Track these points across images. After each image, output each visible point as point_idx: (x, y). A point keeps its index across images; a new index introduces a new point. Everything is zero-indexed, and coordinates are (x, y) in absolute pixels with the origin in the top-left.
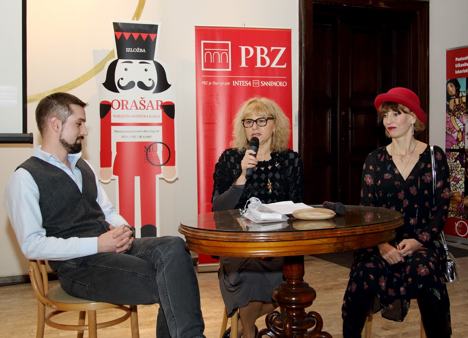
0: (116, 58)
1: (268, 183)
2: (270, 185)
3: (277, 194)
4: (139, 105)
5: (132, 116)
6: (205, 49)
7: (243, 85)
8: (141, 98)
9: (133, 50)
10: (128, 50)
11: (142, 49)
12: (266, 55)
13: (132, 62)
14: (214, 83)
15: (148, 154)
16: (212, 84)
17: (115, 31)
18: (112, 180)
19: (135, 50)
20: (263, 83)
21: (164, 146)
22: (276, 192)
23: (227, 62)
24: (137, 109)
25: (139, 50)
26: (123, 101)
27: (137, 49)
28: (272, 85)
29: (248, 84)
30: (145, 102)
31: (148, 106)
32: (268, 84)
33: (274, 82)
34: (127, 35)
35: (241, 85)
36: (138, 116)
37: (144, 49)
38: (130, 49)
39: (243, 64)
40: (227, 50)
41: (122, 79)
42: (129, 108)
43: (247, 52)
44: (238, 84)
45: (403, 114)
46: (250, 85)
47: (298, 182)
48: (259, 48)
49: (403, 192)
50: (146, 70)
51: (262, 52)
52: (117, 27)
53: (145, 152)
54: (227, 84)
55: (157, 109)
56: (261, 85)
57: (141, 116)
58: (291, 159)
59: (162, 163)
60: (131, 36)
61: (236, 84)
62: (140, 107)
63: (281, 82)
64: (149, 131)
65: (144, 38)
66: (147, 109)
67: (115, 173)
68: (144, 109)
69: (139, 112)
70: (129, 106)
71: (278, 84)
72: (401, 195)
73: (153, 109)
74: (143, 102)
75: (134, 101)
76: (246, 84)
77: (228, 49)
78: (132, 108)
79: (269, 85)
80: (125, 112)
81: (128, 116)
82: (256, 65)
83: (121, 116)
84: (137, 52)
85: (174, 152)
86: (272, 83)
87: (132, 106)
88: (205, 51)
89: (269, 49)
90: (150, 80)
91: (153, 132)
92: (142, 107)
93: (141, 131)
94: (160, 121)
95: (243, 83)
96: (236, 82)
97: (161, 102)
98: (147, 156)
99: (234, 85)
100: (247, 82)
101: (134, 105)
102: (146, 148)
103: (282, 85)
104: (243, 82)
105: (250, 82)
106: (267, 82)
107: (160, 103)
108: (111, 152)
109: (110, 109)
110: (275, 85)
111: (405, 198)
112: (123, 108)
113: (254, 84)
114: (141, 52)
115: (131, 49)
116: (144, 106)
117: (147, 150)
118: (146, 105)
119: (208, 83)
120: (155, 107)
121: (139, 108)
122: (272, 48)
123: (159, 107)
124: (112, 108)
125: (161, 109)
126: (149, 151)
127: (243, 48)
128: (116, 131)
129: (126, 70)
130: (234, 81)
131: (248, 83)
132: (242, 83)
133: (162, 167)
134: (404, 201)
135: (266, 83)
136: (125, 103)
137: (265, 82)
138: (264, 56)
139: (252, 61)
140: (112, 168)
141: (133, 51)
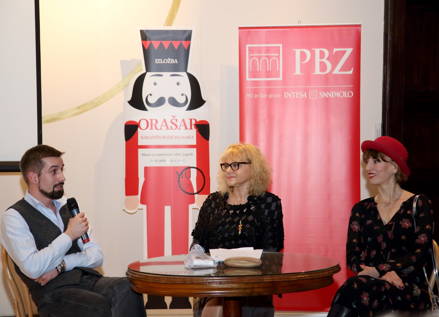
0: (144, 71)
1: (240, 225)
2: (240, 226)
3: (247, 235)
4: (170, 125)
5: (162, 137)
6: (251, 55)
7: (297, 97)
8: (173, 116)
9: (163, 61)
10: (157, 61)
11: (173, 60)
12: (328, 59)
13: (161, 75)
14: (261, 96)
15: (180, 180)
16: (259, 97)
17: (142, 40)
18: (139, 209)
19: (165, 61)
20: (323, 94)
21: (198, 171)
22: (245, 233)
23: (278, 70)
24: (168, 128)
25: (171, 61)
26: (151, 120)
27: (168, 60)
28: (334, 96)
29: (303, 96)
30: (176, 121)
31: (180, 126)
32: (328, 95)
33: (336, 93)
34: (156, 44)
35: (294, 97)
36: (168, 137)
37: (176, 60)
38: (159, 60)
39: (298, 72)
40: (277, 55)
41: (151, 95)
42: (159, 127)
43: (303, 56)
44: (290, 96)
45: (382, 162)
46: (306, 97)
47: (275, 226)
48: (317, 51)
49: (381, 236)
50: (178, 84)
51: (322, 55)
52: (144, 35)
53: (177, 178)
54: (277, 96)
55: (191, 128)
56: (320, 97)
57: (172, 137)
58: (268, 203)
59: (195, 191)
60: (161, 44)
61: (288, 96)
62: (171, 127)
63: (345, 92)
64: (182, 154)
65: (176, 47)
66: (179, 129)
67: (142, 202)
68: (176, 129)
69: (170, 133)
70: (158, 126)
71: (342, 94)
72: (380, 239)
73: (186, 128)
74: (174, 121)
75: (165, 120)
76: (301, 96)
77: (279, 53)
78: (162, 128)
79: (330, 96)
80: (154, 132)
81: (157, 137)
82: (314, 72)
83: (149, 137)
84: (168, 62)
85: (209, 178)
86: (334, 93)
87: (162, 126)
88: (251, 57)
89: (331, 51)
90: (182, 95)
91: (185, 155)
92: (174, 127)
93: (172, 155)
94: (194, 142)
95: (297, 95)
96: (288, 94)
97: (196, 120)
98: (179, 183)
99: (285, 97)
100: (301, 93)
101: (164, 124)
102: (178, 174)
103: (347, 95)
104: (297, 93)
105: (305, 93)
106: (328, 93)
107: (194, 122)
108: (138, 178)
109: (137, 129)
110: (338, 96)
111: (383, 241)
112: (152, 128)
113: (311, 95)
114: (172, 62)
115: (161, 60)
116: (176, 126)
117: (179, 176)
118: (178, 124)
119: (254, 96)
120: (189, 127)
121: (169, 128)
122: (335, 50)
123: (193, 126)
124: (139, 128)
125: (195, 128)
126: (181, 177)
127: (298, 52)
128: (143, 155)
129: (155, 84)
130: (285, 93)
131: (303, 94)
132: (295, 94)
133: (196, 196)
134: (383, 243)
135: (326, 94)
136: (154, 122)
137: (324, 93)
138: (324, 60)
139: (308, 67)
140: (139, 196)
141: (163, 63)
